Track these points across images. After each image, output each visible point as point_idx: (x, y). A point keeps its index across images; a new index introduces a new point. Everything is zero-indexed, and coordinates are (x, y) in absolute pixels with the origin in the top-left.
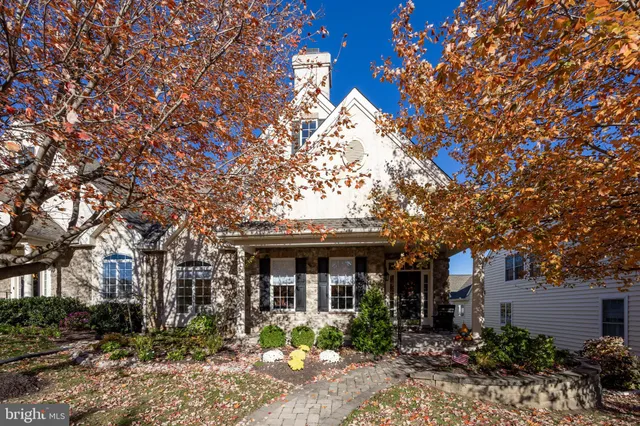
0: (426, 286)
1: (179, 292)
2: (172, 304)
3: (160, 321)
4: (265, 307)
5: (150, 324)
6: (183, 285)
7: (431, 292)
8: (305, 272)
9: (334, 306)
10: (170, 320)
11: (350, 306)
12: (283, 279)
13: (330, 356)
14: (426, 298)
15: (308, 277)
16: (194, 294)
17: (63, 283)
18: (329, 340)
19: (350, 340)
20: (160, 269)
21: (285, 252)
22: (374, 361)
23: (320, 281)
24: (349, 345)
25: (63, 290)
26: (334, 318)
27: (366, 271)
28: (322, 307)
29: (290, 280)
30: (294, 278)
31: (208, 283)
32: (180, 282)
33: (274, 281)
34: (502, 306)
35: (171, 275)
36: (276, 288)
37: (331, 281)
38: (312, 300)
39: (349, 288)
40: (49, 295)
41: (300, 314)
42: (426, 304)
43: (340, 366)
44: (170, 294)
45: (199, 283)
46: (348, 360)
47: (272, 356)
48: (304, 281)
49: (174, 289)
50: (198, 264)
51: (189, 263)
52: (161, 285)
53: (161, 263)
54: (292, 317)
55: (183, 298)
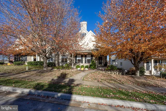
0: (103, 59)
1: (62, 60)
2: (61, 62)
3: (59, 65)
4: (76, 63)
5: (57, 65)
6: (63, 59)
7: (104, 60)
8: (83, 57)
9: (88, 62)
10: (60, 65)
11: (90, 63)
12: (79, 58)
13: (87, 69)
14: (103, 61)
15: (83, 58)
16: (64, 61)
17: (41, 59)
18: (87, 67)
19: (90, 67)
20: (59, 57)
21: (79, 54)
22: (93, 70)
23: (85, 58)
24: (90, 68)
25: (41, 60)
26: (87, 64)
27: (93, 57)
28: (85, 63)
29: (80, 58)
30: (81, 58)
31: (67, 59)
32: (62, 59)
33: (77, 59)
34: (121, 62)
35: (60, 57)
36: (78, 60)
37: (87, 59)
38: (84, 61)
39: (90, 60)
40: (38, 61)
41: (82, 64)
42: (103, 62)
43: (88, 70)
44: (60, 61)
45: (65, 59)
46: (89, 70)
47: (79, 69)
48: (83, 59)
49: (61, 60)
50: (65, 56)
51: (63, 56)
52: (59, 59)
53: (59, 56)
54: (80, 64)
55: (62, 61)
